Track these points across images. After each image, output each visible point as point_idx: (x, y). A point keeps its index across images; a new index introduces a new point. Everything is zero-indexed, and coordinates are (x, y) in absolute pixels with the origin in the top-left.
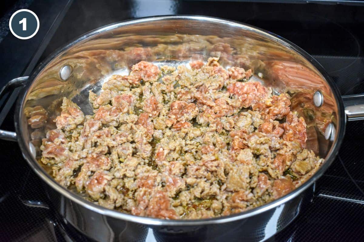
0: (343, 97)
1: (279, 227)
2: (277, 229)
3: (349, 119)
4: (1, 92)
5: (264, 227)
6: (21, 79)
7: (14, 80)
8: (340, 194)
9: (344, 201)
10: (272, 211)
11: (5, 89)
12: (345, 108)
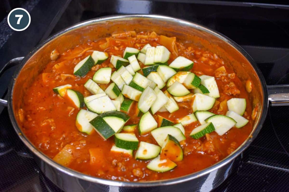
0: (268, 87)
1: (214, 185)
2: (213, 187)
3: (272, 104)
4: (1, 71)
5: (200, 187)
6: (19, 59)
7: (13, 60)
8: (261, 161)
9: (264, 167)
10: (206, 176)
11: (7, 66)
12: (269, 96)
